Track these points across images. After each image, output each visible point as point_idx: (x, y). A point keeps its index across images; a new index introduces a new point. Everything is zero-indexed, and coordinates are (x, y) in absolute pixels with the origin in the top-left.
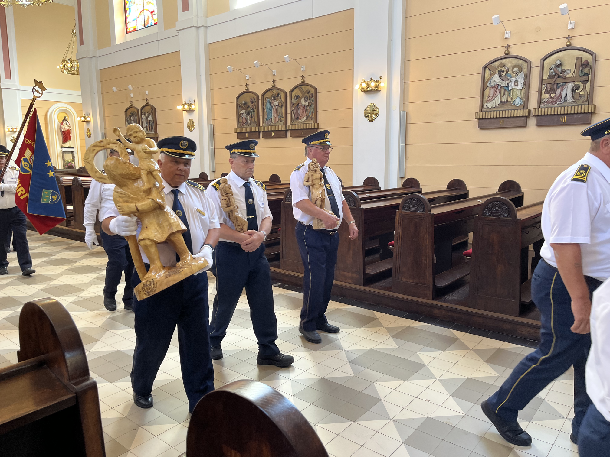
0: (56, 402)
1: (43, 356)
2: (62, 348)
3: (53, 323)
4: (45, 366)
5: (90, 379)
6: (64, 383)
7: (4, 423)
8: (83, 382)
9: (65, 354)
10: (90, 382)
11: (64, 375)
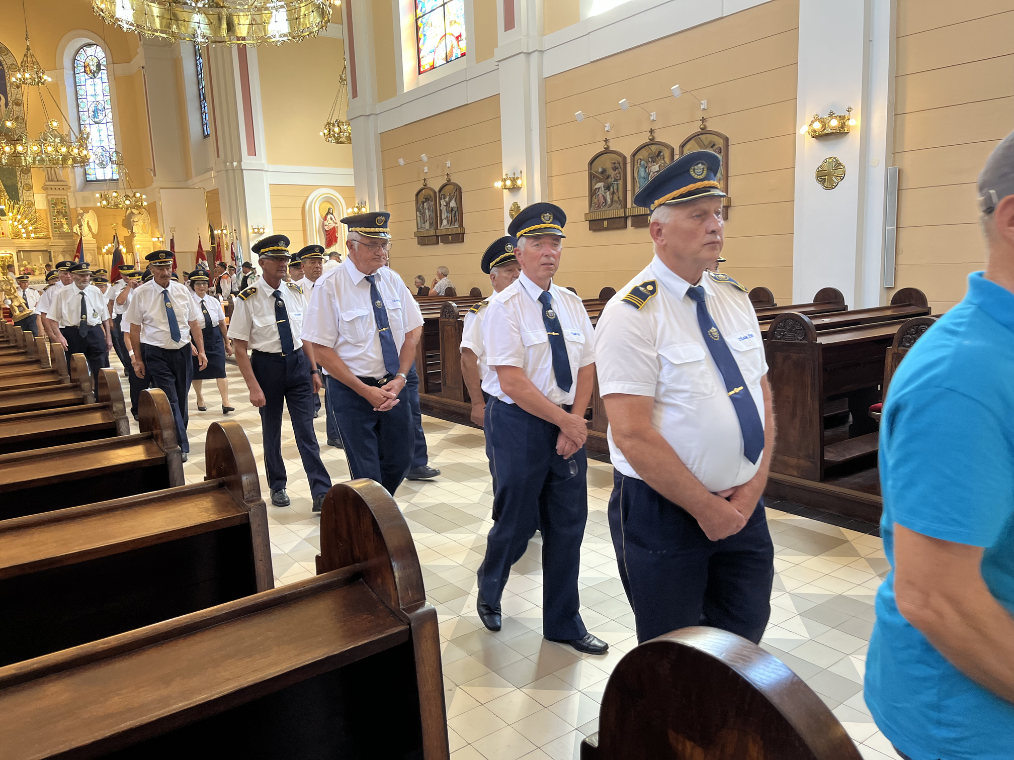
0: (384, 635)
1: (358, 564)
2: (388, 554)
3: (375, 517)
4: (361, 580)
5: (426, 605)
6: (390, 607)
7: (316, 660)
8: (417, 607)
9: (394, 564)
10: (427, 609)
11: (391, 596)
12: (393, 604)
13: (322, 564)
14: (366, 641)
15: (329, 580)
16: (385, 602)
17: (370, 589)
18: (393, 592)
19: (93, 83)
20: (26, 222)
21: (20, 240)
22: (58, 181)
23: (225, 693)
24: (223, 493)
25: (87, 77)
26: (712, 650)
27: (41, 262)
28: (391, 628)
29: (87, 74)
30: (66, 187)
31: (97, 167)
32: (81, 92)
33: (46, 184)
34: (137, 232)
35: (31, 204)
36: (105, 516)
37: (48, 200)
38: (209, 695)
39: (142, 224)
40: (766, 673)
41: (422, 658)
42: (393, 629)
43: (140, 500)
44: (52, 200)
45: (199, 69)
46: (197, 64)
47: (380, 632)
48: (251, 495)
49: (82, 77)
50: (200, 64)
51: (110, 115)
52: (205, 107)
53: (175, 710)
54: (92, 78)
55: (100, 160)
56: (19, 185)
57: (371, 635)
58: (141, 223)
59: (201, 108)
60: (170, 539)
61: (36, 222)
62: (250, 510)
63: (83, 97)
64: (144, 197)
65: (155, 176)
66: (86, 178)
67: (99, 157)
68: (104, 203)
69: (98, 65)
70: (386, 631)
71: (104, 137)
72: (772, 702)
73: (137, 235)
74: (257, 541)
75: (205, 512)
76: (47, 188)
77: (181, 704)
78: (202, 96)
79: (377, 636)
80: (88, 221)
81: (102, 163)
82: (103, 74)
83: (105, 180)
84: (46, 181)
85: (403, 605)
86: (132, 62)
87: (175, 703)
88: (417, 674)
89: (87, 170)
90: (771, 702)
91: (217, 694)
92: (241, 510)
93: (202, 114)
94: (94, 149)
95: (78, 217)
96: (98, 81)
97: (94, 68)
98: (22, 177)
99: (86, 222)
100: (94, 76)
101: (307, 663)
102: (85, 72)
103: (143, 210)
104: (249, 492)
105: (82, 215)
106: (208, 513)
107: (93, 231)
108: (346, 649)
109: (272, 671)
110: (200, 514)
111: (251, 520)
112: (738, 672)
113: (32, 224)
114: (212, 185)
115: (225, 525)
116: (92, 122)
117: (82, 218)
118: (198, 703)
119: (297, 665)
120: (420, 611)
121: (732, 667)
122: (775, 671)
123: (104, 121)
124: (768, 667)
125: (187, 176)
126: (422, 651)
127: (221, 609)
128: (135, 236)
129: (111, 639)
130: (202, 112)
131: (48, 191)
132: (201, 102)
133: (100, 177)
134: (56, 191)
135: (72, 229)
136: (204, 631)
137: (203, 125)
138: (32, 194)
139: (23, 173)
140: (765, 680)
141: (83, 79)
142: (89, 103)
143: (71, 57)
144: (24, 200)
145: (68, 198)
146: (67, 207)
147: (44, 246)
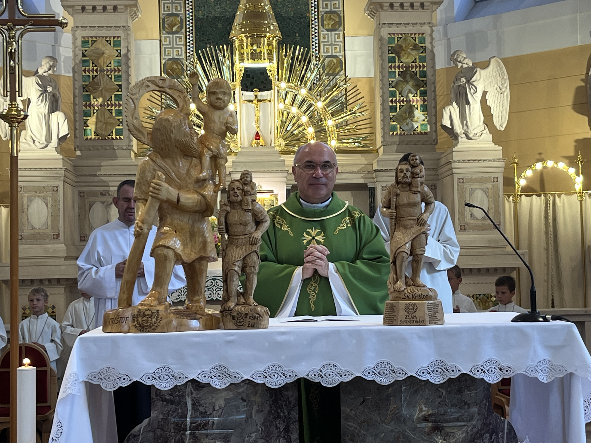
20: (319, 106)
37: (381, 39)
56: (313, 15)
61: (345, 106)
131: (382, 14)
134: (405, 13)
135: (437, 121)
144: (322, 53)
145: (432, 31)
146: (428, 59)
147: (358, 172)
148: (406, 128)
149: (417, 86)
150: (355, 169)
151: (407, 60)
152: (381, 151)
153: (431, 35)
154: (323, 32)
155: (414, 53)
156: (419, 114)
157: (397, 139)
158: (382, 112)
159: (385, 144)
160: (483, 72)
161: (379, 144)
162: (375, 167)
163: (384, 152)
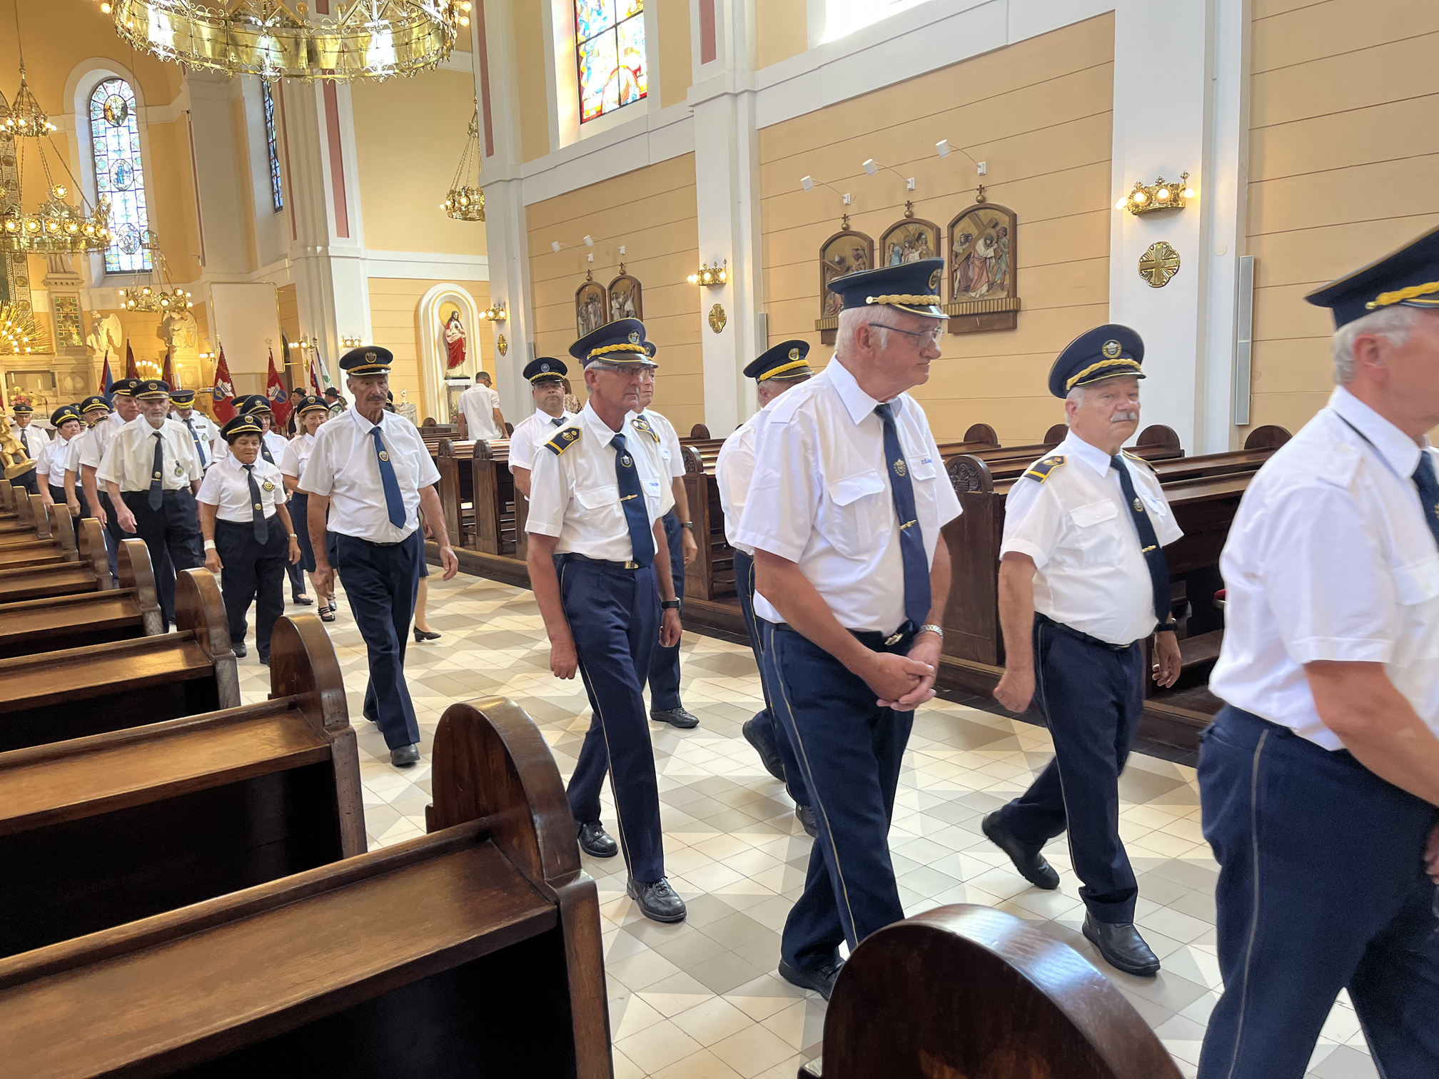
0: (519, 920)
1: (485, 818)
2: (527, 803)
3: (509, 751)
4: (490, 840)
5: (582, 876)
6: (530, 880)
7: (422, 956)
8: (569, 880)
9: (535, 817)
10: (583, 881)
11: (531, 863)
12: (535, 874)
13: (435, 818)
14: (495, 928)
15: (443, 841)
16: (523, 871)
17: (502, 854)
18: (534, 858)
19: (116, 133)
20: (19, 330)
21: (10, 356)
22: (65, 273)
23: (292, 1004)
24: (295, 718)
25: (108, 125)
26: (980, 937)
27: (40, 388)
28: (532, 908)
29: (108, 120)
30: (75, 281)
31: (121, 252)
32: (99, 147)
33: (49, 277)
34: (179, 345)
35: (27, 306)
36: (123, 751)
37: (51, 300)
38: (268, 1006)
39: (185, 333)
40: (1055, 969)
41: (576, 951)
42: (535, 910)
43: (174, 727)
44: (57, 300)
45: (268, 115)
46: (265, 107)
47: (515, 916)
48: (335, 720)
49: (100, 125)
50: (270, 107)
51: (141, 179)
52: (276, 167)
53: (219, 1028)
54: (114, 126)
55: (126, 242)
56: (10, 278)
57: (502, 919)
58: (183, 332)
59: (271, 170)
60: (217, 784)
61: (34, 330)
62: (333, 742)
63: (103, 153)
64: (188, 295)
65: (205, 265)
66: (106, 268)
67: (124, 239)
68: (132, 303)
69: (124, 109)
70: (523, 914)
71: (132, 211)
72: (1063, 1011)
73: (178, 349)
74: (342, 787)
75: (269, 744)
76: (50, 283)
77: (228, 1020)
78: (272, 153)
79: (510, 920)
80: (108, 330)
81: (128, 247)
82: (131, 121)
83: (133, 271)
84: (49, 272)
85: (548, 876)
86: (172, 104)
87: (220, 1019)
88: (569, 975)
89: (106, 257)
90: (1061, 1009)
91: (281, 1005)
92: (321, 741)
93: (272, 178)
94: (118, 227)
95: (93, 323)
96: (123, 131)
97: (117, 112)
98: (14, 267)
99: (105, 331)
100: (118, 123)
101: (410, 960)
102: (105, 118)
103: (187, 313)
104: (331, 715)
105: (99, 320)
106: (271, 746)
107: (115, 343)
108: (466, 940)
109: (359, 972)
110: (260, 748)
111: (335, 756)
112: (1016, 968)
113: (28, 334)
114: (286, 278)
115: (298, 764)
116: (114, 189)
117: (99, 325)
118: (252, 1018)
119: (396, 963)
120: (573, 884)
121: (1007, 961)
122: (1068, 966)
123: (132, 188)
124: (1058, 960)
125: (251, 267)
126: (576, 942)
127: (289, 883)
128: (176, 351)
129: (129, 926)
130: (273, 175)
131: (51, 287)
132: (270, 161)
133: (126, 267)
134: (62, 287)
135: (84, 341)
136: (263, 914)
137: (273, 194)
138: (28, 291)
139: (15, 261)
140: (1054, 978)
141: (102, 128)
142: (111, 163)
143: (86, 97)
144: (17, 299)
145: (79, 296)
146: (78, 309)
147: (44, 365)
148: (69, 343)
149: (74, 322)
150: (42, 363)
151: (66, 310)
152: (56, 354)
153: (79, 298)
154: (17, 287)
155: (70, 307)
156: (75, 337)
157: (64, 349)
158: (55, 336)
159: (58, 351)
160: (106, 320)
161: (55, 351)
162: (54, 362)
163: (58, 355)
